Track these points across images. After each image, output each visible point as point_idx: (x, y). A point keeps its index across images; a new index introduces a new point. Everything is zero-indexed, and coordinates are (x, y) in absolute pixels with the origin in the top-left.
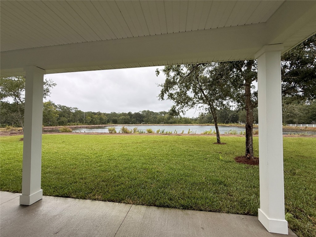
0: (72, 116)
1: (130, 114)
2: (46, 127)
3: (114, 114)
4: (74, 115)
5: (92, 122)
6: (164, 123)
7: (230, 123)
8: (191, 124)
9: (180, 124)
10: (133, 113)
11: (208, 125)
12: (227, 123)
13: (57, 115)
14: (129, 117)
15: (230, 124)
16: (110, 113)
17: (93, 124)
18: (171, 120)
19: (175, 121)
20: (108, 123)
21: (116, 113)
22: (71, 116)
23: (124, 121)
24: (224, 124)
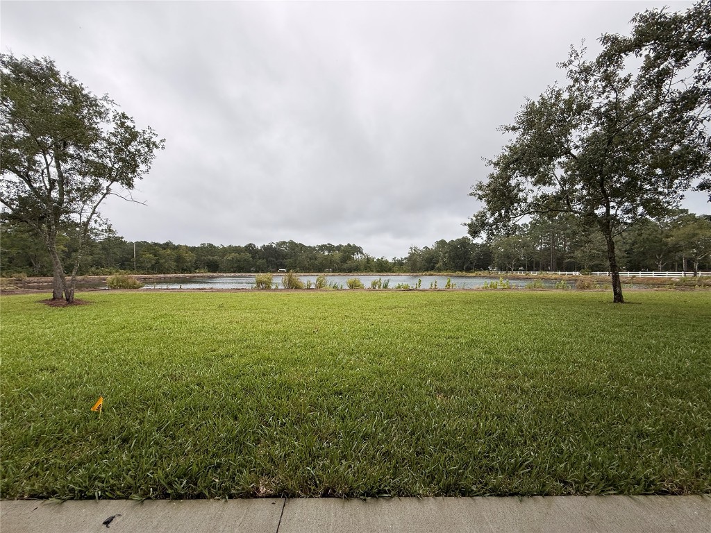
0: (100, 250)
1: (250, 248)
2: (31, 279)
3: (210, 249)
4: (104, 249)
5: (157, 268)
6: (334, 271)
7: (475, 270)
8: (393, 272)
9: (368, 272)
10: (259, 245)
11: (431, 275)
12: (468, 270)
13: (62, 247)
14: (248, 255)
15: (476, 272)
16: (198, 245)
17: (160, 273)
18: (349, 264)
19: (357, 266)
20: (197, 271)
21: (214, 247)
22: (97, 251)
23: (236, 265)
24: (464, 273)
